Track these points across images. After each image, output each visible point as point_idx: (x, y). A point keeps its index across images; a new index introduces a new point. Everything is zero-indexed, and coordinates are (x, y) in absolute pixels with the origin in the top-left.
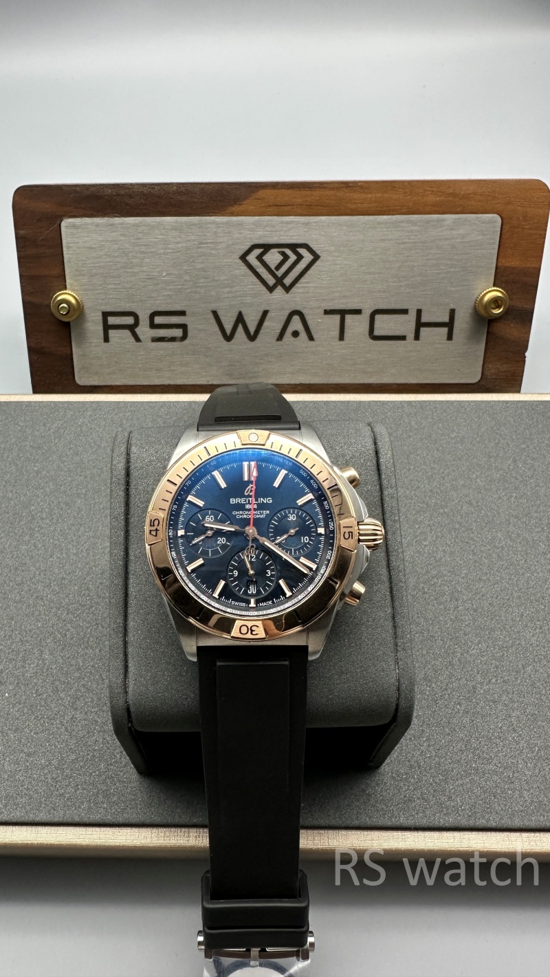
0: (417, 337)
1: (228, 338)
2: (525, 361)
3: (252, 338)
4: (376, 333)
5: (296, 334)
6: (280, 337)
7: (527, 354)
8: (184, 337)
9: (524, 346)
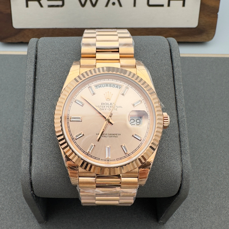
0: (169, 5)
1: (83, 5)
2: (217, 17)
3: (94, 5)
4: (151, 3)
5: (114, 4)
6: (107, 5)
7: (219, 14)
8: (63, 5)
9: (217, 10)
